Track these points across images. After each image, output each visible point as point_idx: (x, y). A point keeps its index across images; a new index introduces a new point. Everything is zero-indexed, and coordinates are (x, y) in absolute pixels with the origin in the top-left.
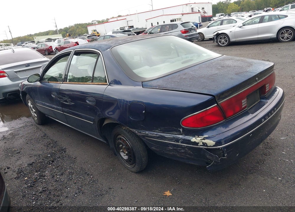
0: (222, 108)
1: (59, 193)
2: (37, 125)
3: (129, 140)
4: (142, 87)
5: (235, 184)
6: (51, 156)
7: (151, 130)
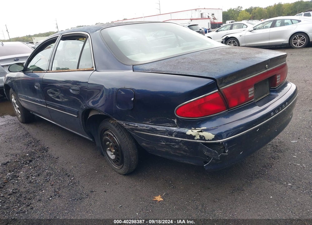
0: (224, 96)
1: (32, 195)
2: (20, 123)
3: (117, 135)
4: (132, 71)
5: (238, 189)
6: (30, 155)
7: (141, 121)
